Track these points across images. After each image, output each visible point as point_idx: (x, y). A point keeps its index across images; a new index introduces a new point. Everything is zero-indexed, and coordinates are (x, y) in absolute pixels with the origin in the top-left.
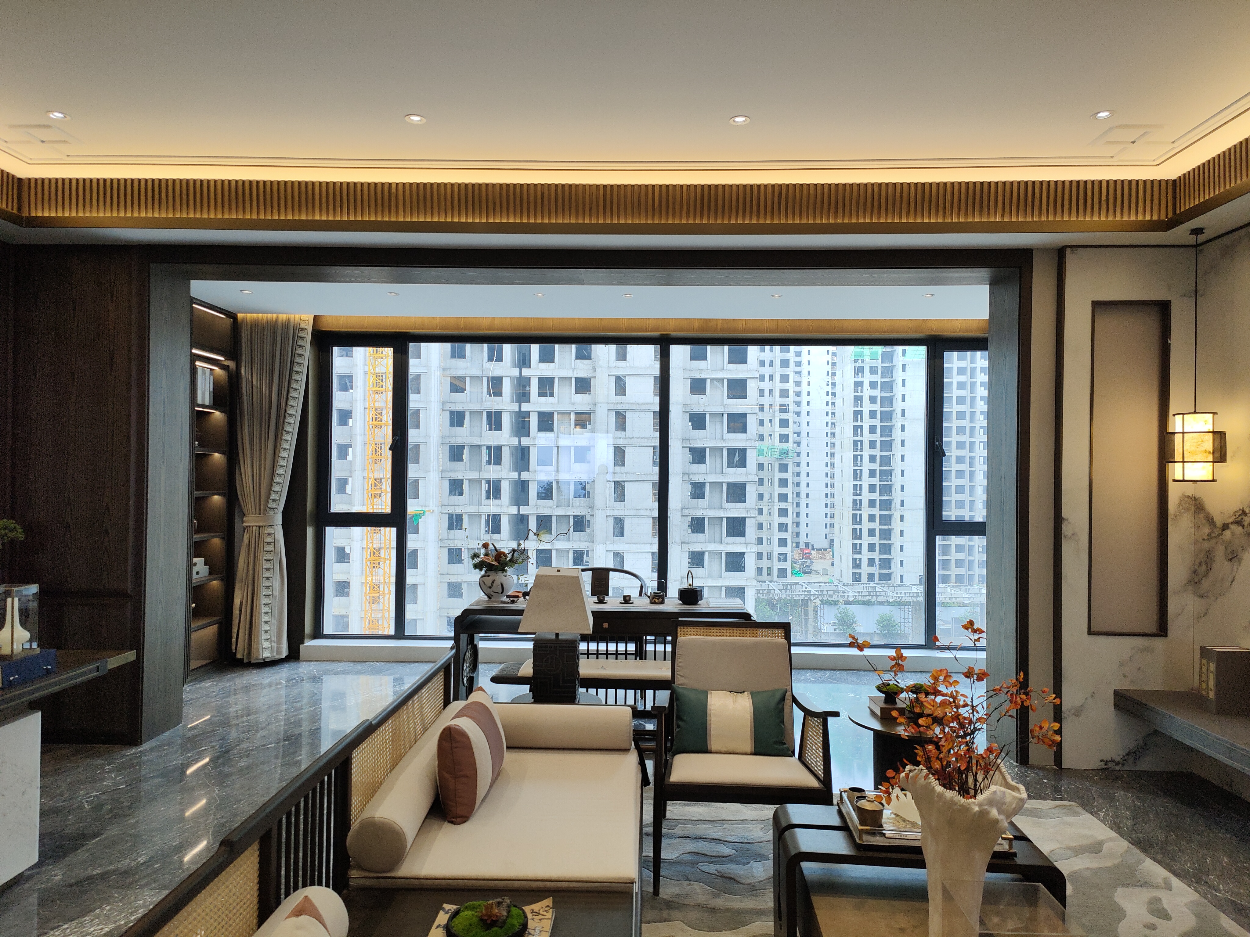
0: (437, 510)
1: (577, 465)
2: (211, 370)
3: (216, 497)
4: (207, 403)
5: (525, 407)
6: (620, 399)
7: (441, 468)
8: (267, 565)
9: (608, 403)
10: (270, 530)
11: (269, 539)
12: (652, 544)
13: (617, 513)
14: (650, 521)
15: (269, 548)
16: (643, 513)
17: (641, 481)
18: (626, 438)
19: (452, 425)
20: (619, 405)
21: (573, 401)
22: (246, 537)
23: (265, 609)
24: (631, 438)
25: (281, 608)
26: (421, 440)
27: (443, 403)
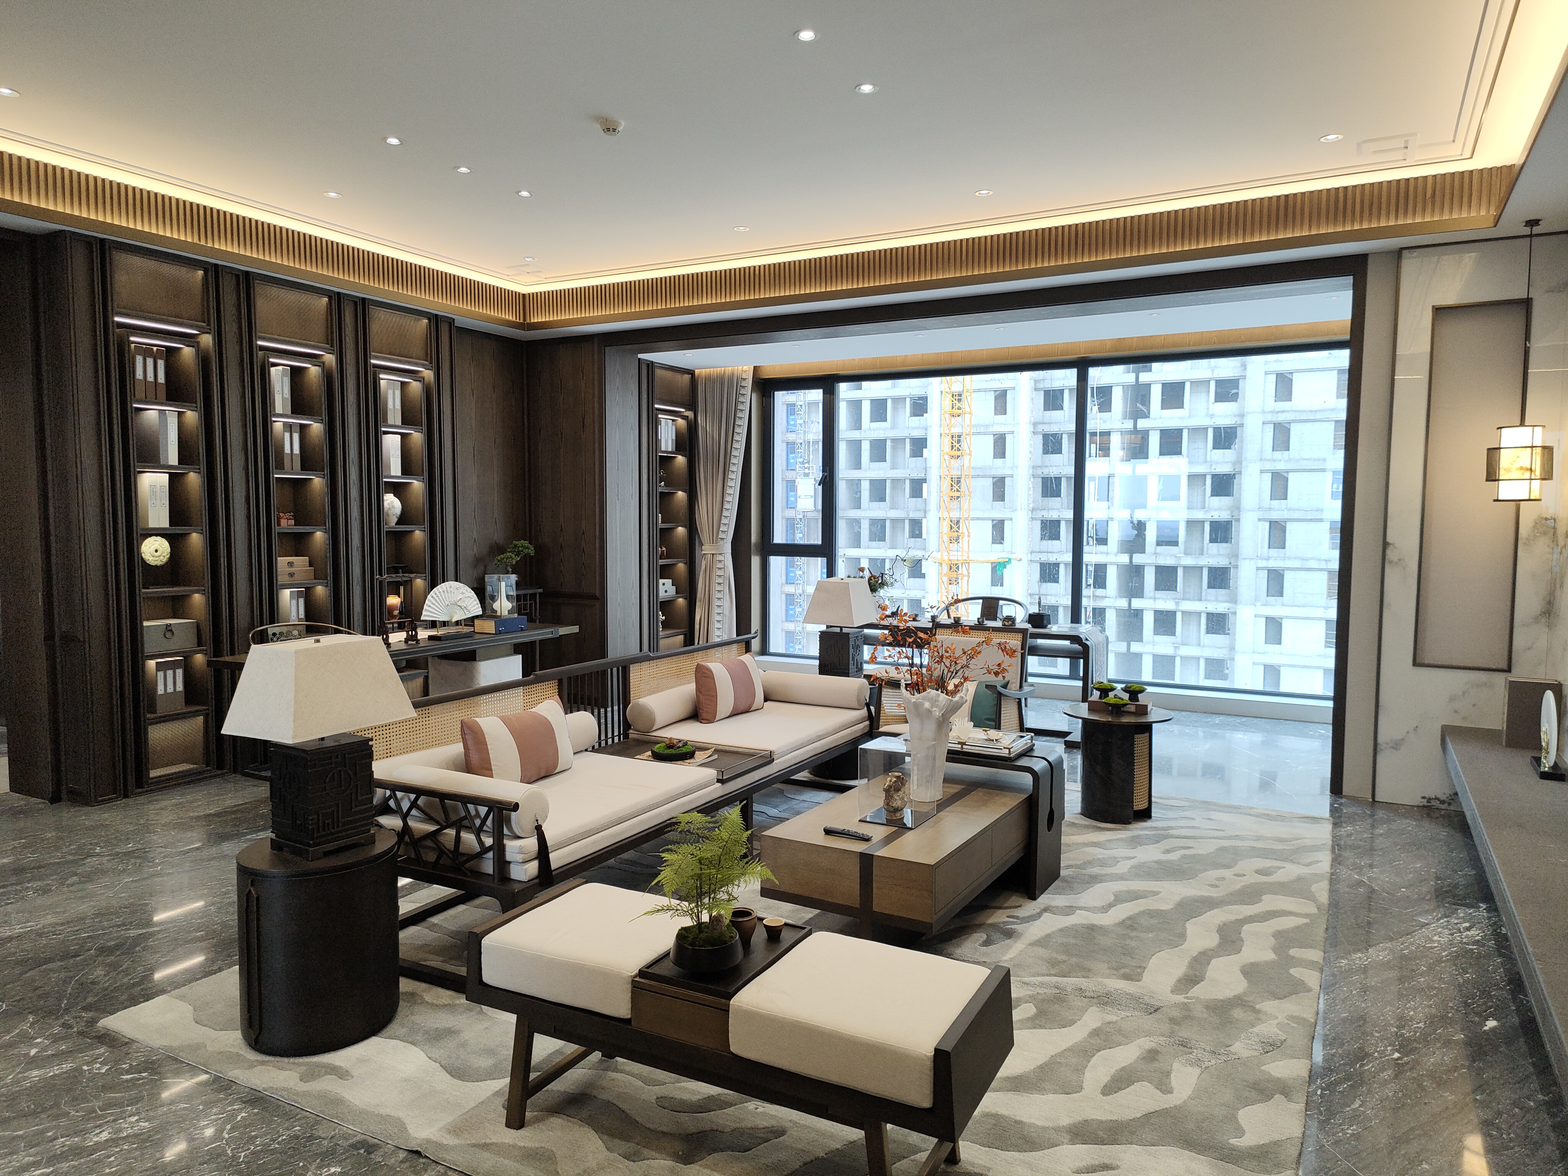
0: (1026, 558)
1: (1216, 499)
2: (673, 420)
3: (680, 528)
4: (670, 449)
5: (1142, 424)
6: (1282, 405)
7: (1031, 506)
8: (719, 588)
9: (1264, 412)
10: (721, 558)
11: (719, 565)
12: (1327, 608)
13: (1272, 564)
14: (1324, 576)
15: (720, 573)
16: (1313, 564)
17: (1311, 520)
18: (1289, 460)
19: (1046, 451)
20: (1280, 415)
21: (1210, 413)
22: (704, 563)
23: (718, 625)
24: (1298, 461)
25: (731, 624)
26: (1007, 472)
27: (1035, 424)
